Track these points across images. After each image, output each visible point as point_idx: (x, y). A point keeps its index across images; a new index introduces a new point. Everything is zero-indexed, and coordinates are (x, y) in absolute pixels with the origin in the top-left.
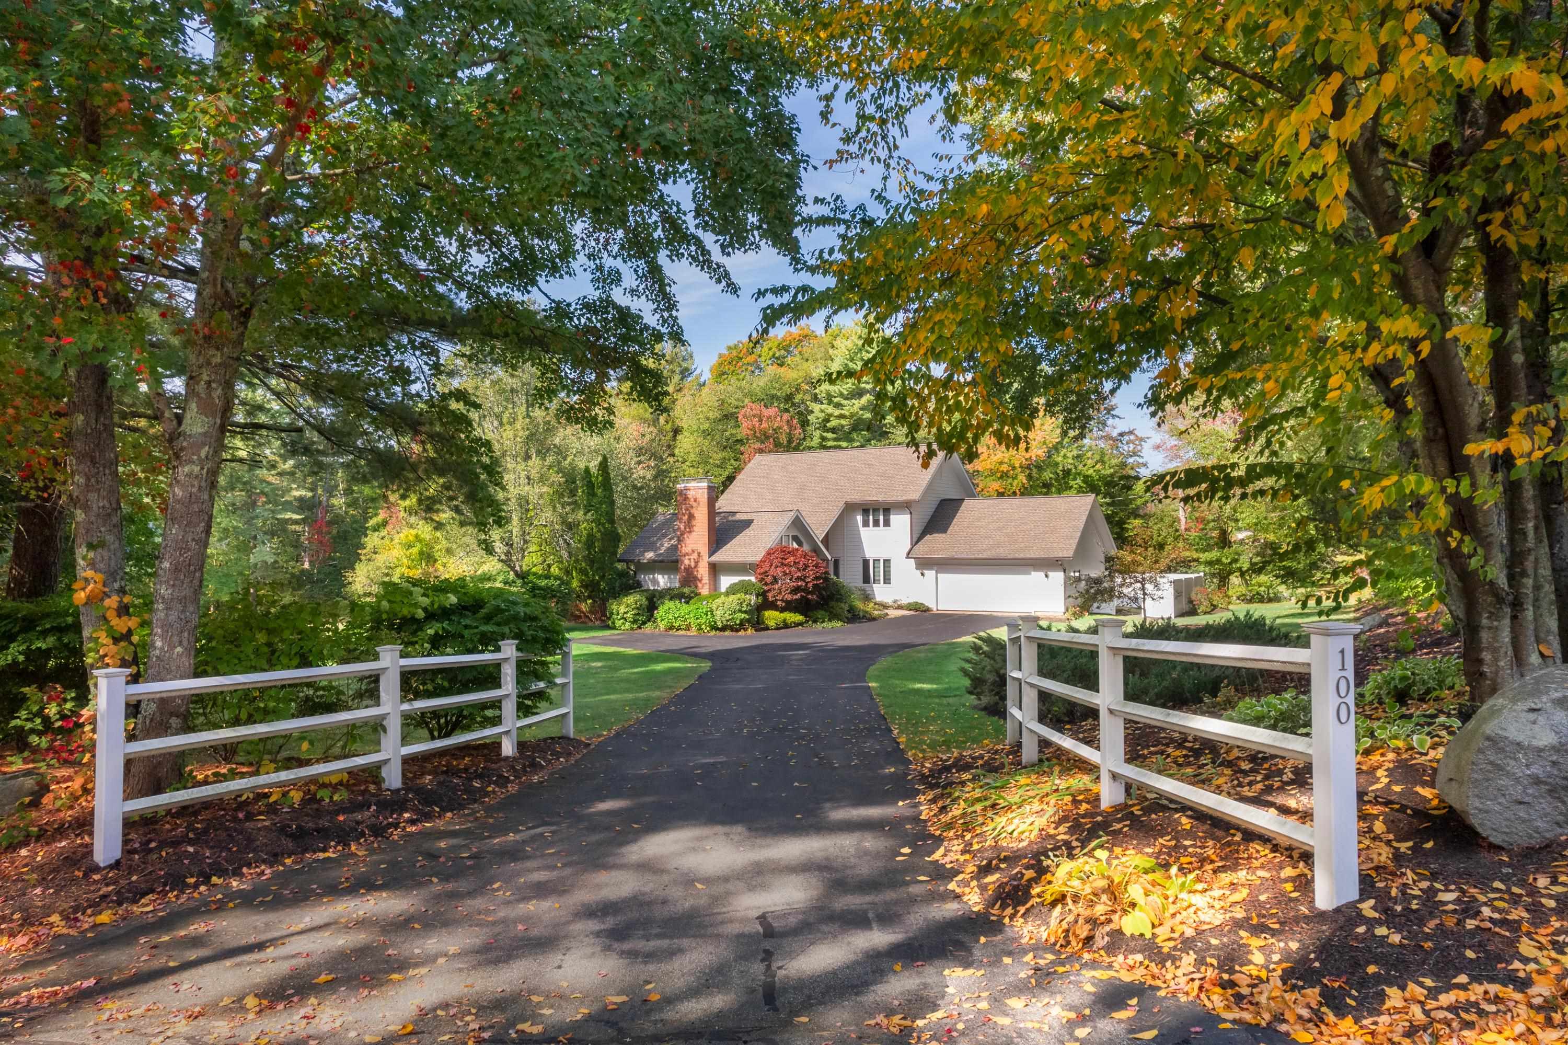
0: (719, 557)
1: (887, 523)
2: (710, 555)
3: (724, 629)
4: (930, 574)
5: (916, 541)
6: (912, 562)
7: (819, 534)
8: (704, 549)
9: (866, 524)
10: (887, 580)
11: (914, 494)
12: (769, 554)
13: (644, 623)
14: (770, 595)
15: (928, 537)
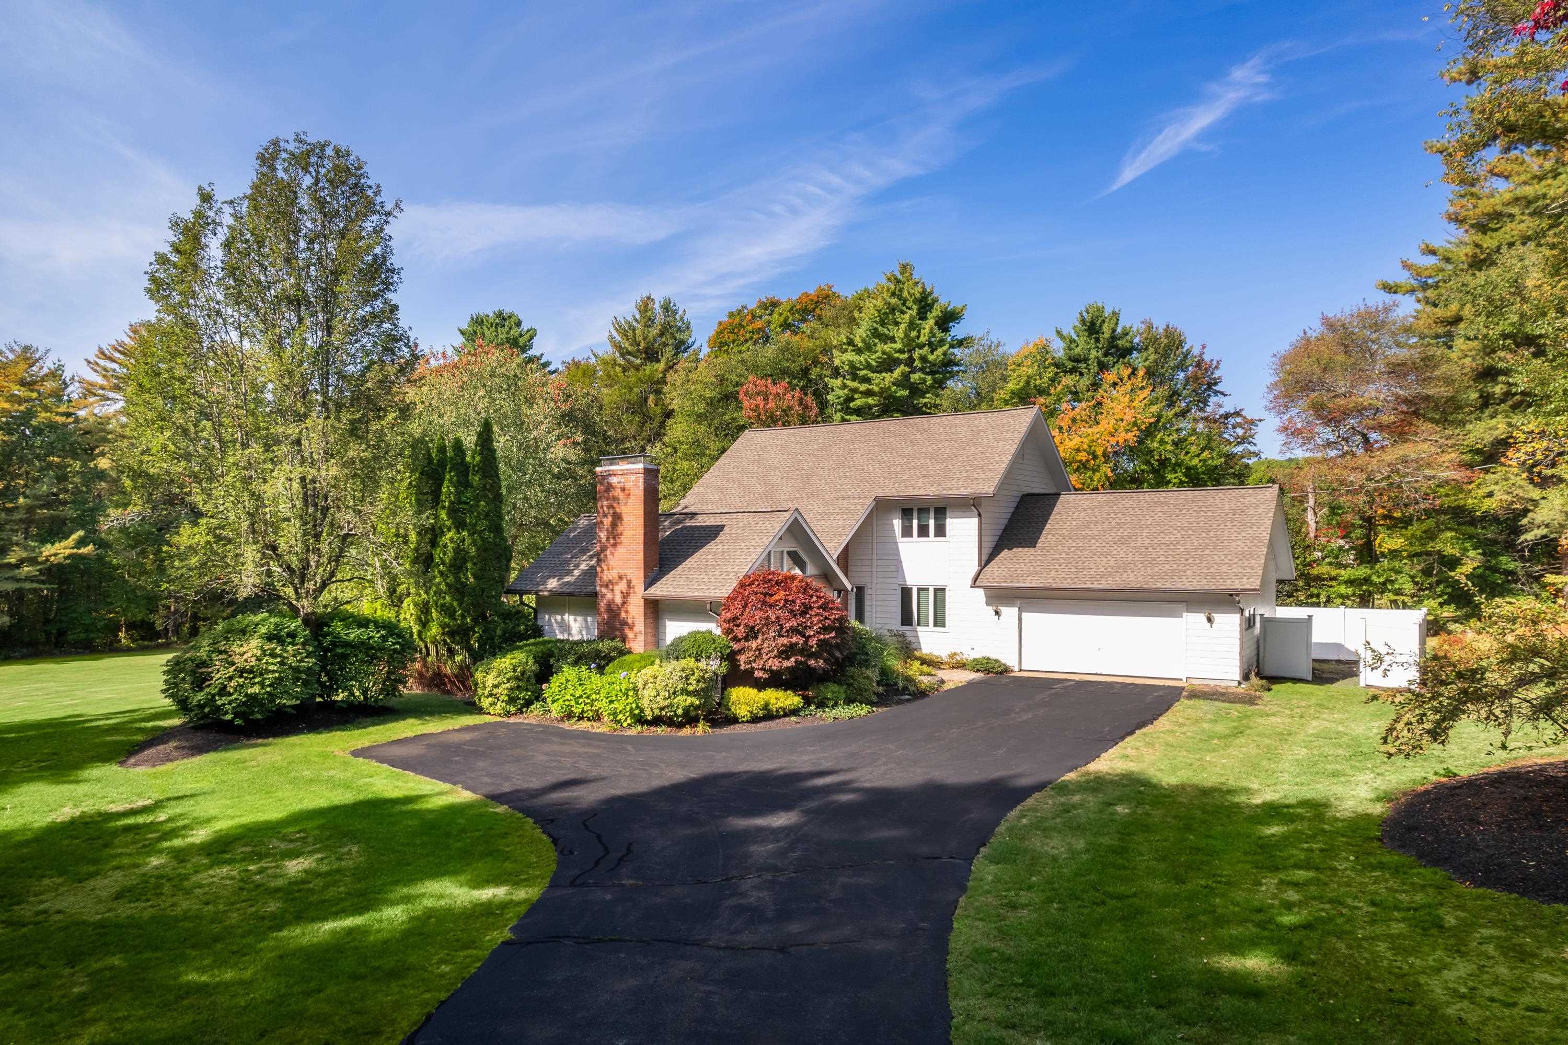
0: (662, 589)
1: (941, 531)
2: (647, 586)
3: (657, 721)
4: (1010, 613)
5: (988, 558)
6: (980, 592)
7: (832, 548)
8: (637, 575)
9: (907, 532)
10: (939, 621)
11: (987, 485)
12: (742, 585)
13: (528, 703)
14: (742, 658)
15: (1005, 553)
